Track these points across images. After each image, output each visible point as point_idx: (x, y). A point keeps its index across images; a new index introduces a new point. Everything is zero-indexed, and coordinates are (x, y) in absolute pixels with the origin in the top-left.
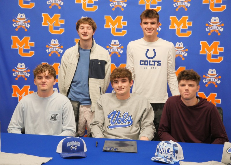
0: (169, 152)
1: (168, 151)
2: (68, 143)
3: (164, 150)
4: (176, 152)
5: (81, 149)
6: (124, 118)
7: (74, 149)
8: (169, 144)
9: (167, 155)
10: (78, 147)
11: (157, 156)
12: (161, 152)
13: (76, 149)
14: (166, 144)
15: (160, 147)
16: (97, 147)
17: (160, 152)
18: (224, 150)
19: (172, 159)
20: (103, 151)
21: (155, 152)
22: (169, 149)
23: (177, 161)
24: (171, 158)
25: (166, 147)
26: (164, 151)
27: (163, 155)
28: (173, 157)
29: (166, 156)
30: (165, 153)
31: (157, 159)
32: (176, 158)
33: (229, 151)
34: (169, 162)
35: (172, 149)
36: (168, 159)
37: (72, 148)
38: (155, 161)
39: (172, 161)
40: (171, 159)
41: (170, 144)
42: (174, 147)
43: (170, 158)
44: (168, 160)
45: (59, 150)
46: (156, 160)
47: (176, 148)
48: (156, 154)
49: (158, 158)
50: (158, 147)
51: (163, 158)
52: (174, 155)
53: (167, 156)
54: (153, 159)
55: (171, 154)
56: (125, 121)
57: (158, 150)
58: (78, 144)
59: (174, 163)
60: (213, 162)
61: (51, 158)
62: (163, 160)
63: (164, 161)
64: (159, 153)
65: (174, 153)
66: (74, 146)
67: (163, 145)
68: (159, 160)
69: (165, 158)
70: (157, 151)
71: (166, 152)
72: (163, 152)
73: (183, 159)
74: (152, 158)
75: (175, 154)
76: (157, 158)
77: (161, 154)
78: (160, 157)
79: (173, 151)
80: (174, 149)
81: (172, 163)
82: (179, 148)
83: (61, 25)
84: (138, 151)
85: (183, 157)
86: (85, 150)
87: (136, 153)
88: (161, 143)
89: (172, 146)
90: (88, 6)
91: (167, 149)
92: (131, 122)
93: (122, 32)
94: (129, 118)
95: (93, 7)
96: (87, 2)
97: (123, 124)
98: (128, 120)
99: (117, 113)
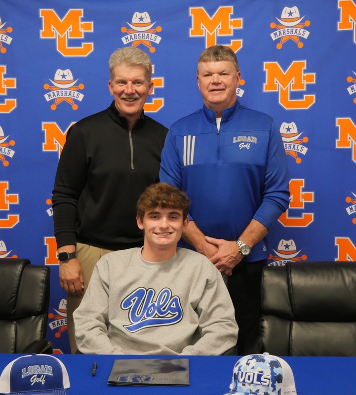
0: (262, 379)
2: (24, 370)
3: (249, 377)
4: (278, 379)
5: (54, 382)
6: (161, 304)
7: (38, 385)
8: (262, 363)
9: (258, 387)
10: (47, 377)
12: (244, 381)
13: (43, 382)
14: (253, 362)
15: (239, 369)
16: (94, 376)
17: (241, 380)
20: (109, 385)
21: (230, 382)
22: (262, 372)
24: (266, 394)
25: (253, 368)
26: (249, 379)
27: (247, 388)
28: (270, 392)
29: (254, 391)
30: (252, 382)
32: (279, 393)
35: (267, 373)
37: (34, 380)
41: (263, 361)
42: (272, 369)
43: (263, 394)
47: (277, 371)
48: (232, 387)
49: (237, 394)
50: (236, 370)
51: (247, 394)
52: (273, 386)
53: (258, 391)
55: (267, 384)
56: (164, 309)
57: (236, 377)
58: (48, 370)
64: (240, 385)
65: (274, 383)
66: (39, 376)
70: (233, 380)
71: (255, 382)
72: (246, 381)
75: (277, 384)
77: (244, 385)
79: (270, 377)
80: (273, 373)
82: (285, 368)
83: (9, 90)
84: (190, 381)
85: (295, 390)
86: (67, 384)
87: (186, 386)
88: (244, 360)
89: (269, 365)
90: (70, 45)
91: (257, 373)
92: (177, 313)
93: (153, 103)
94: (174, 303)
95: (83, 48)
96: (67, 34)
97: (159, 317)
98: (170, 308)
99: (146, 295)
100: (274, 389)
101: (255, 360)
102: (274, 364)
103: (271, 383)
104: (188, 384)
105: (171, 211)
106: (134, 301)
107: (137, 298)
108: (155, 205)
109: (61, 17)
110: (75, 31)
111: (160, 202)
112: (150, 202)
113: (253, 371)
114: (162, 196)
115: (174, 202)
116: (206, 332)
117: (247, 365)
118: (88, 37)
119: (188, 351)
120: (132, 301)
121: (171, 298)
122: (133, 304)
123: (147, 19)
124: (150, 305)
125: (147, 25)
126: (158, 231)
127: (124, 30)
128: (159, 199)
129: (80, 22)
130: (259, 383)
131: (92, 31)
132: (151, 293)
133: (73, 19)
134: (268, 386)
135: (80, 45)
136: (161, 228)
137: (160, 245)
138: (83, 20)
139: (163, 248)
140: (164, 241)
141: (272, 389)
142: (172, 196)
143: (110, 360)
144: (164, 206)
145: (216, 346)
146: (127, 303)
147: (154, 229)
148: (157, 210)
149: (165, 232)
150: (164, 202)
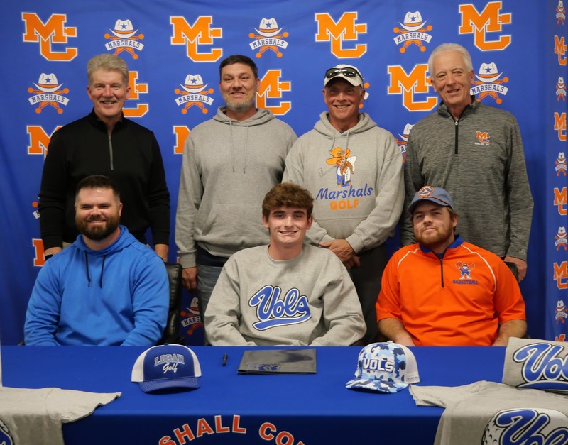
0: (386, 366)
1: (383, 366)
2: (156, 359)
3: (374, 363)
4: (402, 365)
5: (186, 370)
6: (289, 304)
7: (170, 373)
8: (385, 350)
9: (382, 374)
10: (179, 366)
11: (360, 377)
12: (368, 368)
13: (175, 370)
14: (377, 350)
15: (364, 357)
16: (224, 365)
17: (366, 367)
18: (506, 354)
19: (393, 381)
20: (239, 374)
21: (356, 370)
22: (386, 359)
23: (404, 385)
24: (390, 380)
25: (377, 355)
26: (373, 366)
27: (372, 374)
28: (394, 378)
29: (378, 377)
30: (377, 369)
31: (359, 383)
32: (403, 379)
33: (517, 358)
34: (386, 389)
35: (391, 360)
36: (384, 382)
37: (166, 369)
38: (354, 389)
39: (391, 386)
40: (390, 382)
41: (387, 348)
42: (396, 356)
43: (387, 380)
44: (383, 385)
45: (137, 375)
46: (358, 385)
47: (400, 358)
48: (357, 374)
49: (362, 381)
50: (361, 358)
51: (371, 380)
52: (397, 373)
53: (382, 377)
54: (351, 384)
55: (390, 370)
56: (292, 309)
57: (361, 364)
58: (179, 359)
59: (398, 392)
60: (484, 383)
61: (119, 394)
62: (371, 386)
63: (375, 388)
64: (364, 372)
65: (397, 369)
66: (171, 365)
67: (372, 351)
68: (364, 386)
69: (377, 381)
70: (358, 368)
71: (379, 368)
72: (371, 367)
73: (418, 381)
74: (349, 383)
75: (400, 370)
76: (358, 381)
77: (368, 371)
78: (366, 379)
79: (393, 364)
80: (396, 360)
81: (393, 390)
82: (409, 356)
83: (141, 95)
84: (317, 370)
85: (418, 376)
86: (198, 373)
87: (313, 373)
88: (368, 348)
89: (392, 352)
90: (199, 51)
91: (381, 360)
92: (305, 312)
93: (281, 106)
94: (302, 302)
95: (212, 53)
96: (197, 40)
97: (288, 317)
98: (298, 308)
99: (273, 292)
100: (398, 376)
101: (379, 348)
102: (398, 352)
103: (395, 369)
104: (315, 372)
105: (295, 210)
106: (261, 298)
107: (264, 295)
108: (280, 204)
109: (191, 24)
110: (205, 38)
111: (285, 202)
112: (275, 201)
113: (377, 358)
114: (287, 195)
115: (299, 201)
116: (335, 324)
117: (372, 353)
118: (217, 43)
119: (317, 342)
120: (259, 298)
121: (299, 297)
122: (261, 301)
123: (274, 25)
124: (276, 302)
125: (274, 30)
126: (283, 230)
127: (251, 35)
128: (283, 198)
129: (209, 29)
130: (383, 369)
131: (221, 37)
132: (277, 290)
133: (203, 26)
134: (392, 372)
135: (209, 51)
136: (286, 227)
137: (285, 243)
138: (212, 26)
139: (288, 246)
140: (288, 239)
141: (395, 375)
142: (297, 196)
143: (239, 351)
144: (289, 205)
145: (345, 338)
146: (255, 300)
147: (279, 227)
148: (283, 209)
149: (290, 230)
150: (290, 201)
